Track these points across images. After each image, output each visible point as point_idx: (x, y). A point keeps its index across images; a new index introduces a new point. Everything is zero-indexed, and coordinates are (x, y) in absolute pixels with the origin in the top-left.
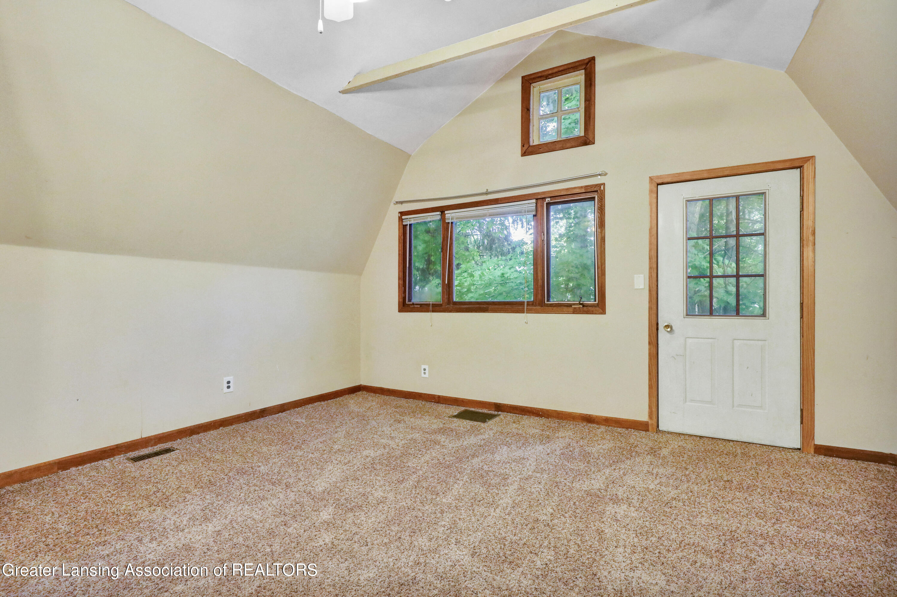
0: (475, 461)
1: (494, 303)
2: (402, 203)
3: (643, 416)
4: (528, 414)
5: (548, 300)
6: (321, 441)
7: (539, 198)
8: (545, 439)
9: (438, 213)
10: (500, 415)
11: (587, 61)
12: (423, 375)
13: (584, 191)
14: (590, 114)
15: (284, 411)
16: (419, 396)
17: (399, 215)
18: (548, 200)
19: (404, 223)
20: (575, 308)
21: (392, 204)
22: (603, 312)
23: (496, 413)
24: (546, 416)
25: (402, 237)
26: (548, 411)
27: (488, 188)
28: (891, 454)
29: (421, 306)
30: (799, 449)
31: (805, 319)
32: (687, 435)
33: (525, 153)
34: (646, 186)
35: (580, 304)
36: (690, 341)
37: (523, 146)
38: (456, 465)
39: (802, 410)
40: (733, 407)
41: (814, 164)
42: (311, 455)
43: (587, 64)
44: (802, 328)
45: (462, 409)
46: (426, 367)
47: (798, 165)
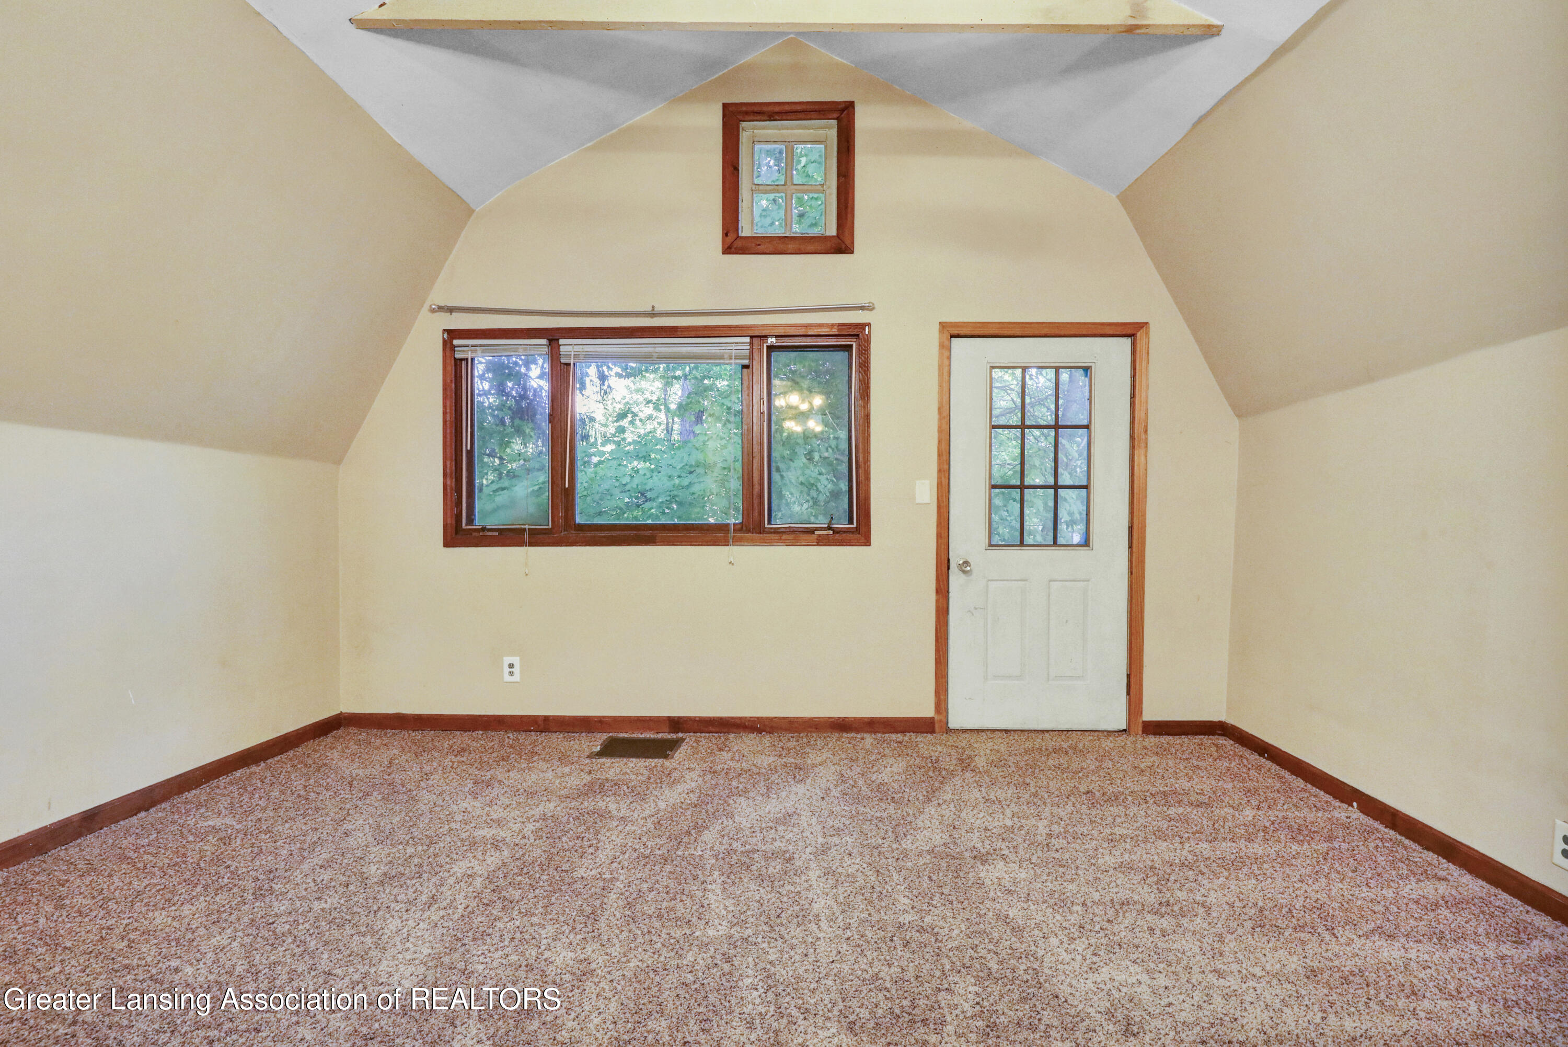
0: (709, 836)
1: (664, 527)
2: (451, 310)
3: (927, 710)
4: (735, 730)
5: (769, 523)
6: (320, 863)
7: (758, 337)
8: (799, 772)
9: (544, 342)
10: (683, 740)
11: (843, 106)
12: (507, 678)
13: (837, 333)
14: (846, 200)
15: (153, 804)
16: (499, 721)
17: (445, 336)
18: (772, 341)
19: (458, 356)
20: (819, 536)
21: (425, 309)
22: (867, 542)
23: (674, 736)
24: (768, 729)
25: (453, 385)
26: (771, 719)
27: (653, 304)
28: (1220, 721)
29: (500, 534)
30: (1125, 730)
31: (1134, 550)
32: (988, 730)
33: (729, 248)
34: (934, 336)
35: (829, 528)
36: (993, 585)
37: (726, 234)
38: (679, 853)
39: (1129, 676)
40: (1048, 679)
41: (1147, 334)
42: (316, 906)
43: (843, 111)
44: (1131, 561)
45: (605, 736)
46: (516, 660)
47: (1129, 332)
